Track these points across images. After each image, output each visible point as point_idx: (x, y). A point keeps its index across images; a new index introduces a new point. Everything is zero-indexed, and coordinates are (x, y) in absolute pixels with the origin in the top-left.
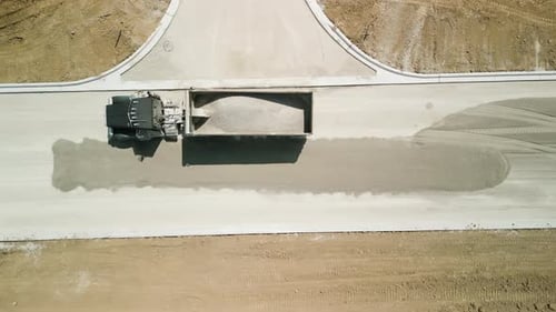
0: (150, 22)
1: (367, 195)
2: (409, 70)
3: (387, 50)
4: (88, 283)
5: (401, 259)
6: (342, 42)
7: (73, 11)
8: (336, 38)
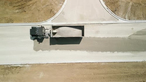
0: (59, 7)
1: (116, 52)
2: (127, 19)
3: (122, 14)
4: (43, 75)
5: (125, 69)
6: (109, 12)
7: (39, 4)
8: (108, 11)
